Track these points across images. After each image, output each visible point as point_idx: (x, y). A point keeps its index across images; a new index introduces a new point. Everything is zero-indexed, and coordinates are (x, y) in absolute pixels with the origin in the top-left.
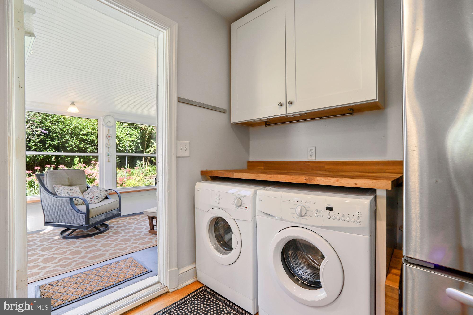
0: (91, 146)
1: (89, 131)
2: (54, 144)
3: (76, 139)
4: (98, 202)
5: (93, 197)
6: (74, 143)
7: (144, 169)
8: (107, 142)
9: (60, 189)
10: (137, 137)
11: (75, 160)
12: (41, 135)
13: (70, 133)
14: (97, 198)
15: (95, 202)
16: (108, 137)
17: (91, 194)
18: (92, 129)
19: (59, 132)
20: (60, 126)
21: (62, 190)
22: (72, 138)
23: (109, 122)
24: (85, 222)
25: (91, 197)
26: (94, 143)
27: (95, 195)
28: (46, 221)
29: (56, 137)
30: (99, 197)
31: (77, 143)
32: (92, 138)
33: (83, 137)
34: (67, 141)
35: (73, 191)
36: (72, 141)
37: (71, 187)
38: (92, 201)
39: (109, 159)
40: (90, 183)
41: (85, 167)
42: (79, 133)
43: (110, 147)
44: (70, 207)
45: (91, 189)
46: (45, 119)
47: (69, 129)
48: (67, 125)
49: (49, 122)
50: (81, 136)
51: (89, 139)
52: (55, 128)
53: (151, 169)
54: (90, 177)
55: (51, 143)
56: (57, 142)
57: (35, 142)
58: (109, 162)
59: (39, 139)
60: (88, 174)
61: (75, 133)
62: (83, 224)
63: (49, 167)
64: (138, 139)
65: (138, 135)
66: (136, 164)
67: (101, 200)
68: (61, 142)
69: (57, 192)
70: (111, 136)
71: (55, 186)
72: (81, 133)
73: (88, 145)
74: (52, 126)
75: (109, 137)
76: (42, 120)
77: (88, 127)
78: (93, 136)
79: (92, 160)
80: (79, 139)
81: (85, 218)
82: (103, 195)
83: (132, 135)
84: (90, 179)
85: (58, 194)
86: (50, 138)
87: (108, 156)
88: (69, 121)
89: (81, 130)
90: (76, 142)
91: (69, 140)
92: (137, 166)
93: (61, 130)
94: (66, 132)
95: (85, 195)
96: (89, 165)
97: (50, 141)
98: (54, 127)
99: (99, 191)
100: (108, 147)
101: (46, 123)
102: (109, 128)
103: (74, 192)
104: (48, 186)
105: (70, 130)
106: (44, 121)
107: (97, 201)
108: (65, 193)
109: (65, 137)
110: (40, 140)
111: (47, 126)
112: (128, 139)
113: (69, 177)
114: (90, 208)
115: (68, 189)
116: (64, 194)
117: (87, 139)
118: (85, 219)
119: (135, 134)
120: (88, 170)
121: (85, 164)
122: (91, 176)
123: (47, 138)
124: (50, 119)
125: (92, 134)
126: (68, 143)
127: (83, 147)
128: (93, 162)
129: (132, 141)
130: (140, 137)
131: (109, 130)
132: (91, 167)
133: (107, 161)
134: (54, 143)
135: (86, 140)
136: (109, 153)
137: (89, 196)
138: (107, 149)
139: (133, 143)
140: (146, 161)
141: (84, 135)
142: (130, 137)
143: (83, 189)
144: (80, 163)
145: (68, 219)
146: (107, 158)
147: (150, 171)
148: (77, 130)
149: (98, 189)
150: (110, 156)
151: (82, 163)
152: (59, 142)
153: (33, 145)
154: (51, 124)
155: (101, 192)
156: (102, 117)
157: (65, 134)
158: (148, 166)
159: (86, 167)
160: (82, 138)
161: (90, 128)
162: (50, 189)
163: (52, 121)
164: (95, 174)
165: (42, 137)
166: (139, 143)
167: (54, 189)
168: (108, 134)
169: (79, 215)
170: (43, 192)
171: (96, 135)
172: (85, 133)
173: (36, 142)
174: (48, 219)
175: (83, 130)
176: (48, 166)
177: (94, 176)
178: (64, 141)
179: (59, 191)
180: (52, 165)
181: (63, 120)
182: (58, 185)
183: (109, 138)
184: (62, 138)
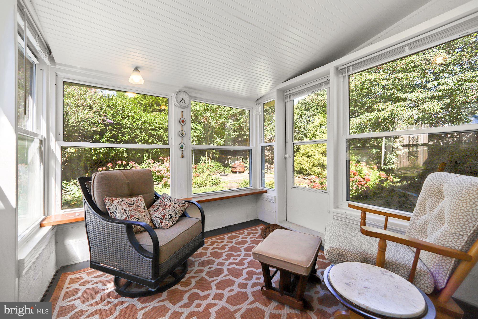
0: (159, 142)
1: (157, 126)
2: (125, 140)
3: (145, 134)
4: (172, 226)
5: (164, 216)
6: (144, 138)
7: (207, 165)
8: (181, 129)
9: (114, 205)
10: (201, 132)
11: (144, 157)
12: (113, 130)
13: (140, 127)
14: (170, 217)
15: (167, 225)
16: (181, 122)
17: (160, 209)
18: (160, 124)
19: (129, 127)
20: (130, 121)
21: (116, 207)
22: (141, 133)
23: (183, 101)
24: (152, 273)
25: (160, 216)
26: (162, 138)
27: (167, 212)
28: (93, 259)
29: (127, 132)
30: (173, 215)
31: (146, 139)
32: (160, 133)
33: (152, 132)
34: (137, 136)
35: (133, 208)
36: (141, 137)
37: (132, 199)
38: (162, 222)
39: (182, 153)
40: (158, 180)
41: (153, 163)
42: (148, 128)
43: (183, 136)
44: (127, 242)
45: (160, 201)
46: (116, 112)
47: (138, 124)
48: (137, 120)
49: (121, 116)
50: (150, 131)
51: (157, 134)
52: (125, 123)
53: (214, 165)
54: (158, 174)
55: (122, 138)
56: (127, 137)
57: (107, 138)
58: (183, 157)
59: (111, 134)
60: (157, 170)
61: (145, 128)
62: (149, 277)
63: (121, 163)
64: (202, 134)
65: (202, 129)
66: (200, 160)
67: (175, 220)
68: (131, 137)
69: (109, 209)
70: (185, 120)
71: (107, 200)
72: (150, 128)
73: (156, 141)
74: (123, 121)
75: (183, 121)
76: (114, 115)
77: (157, 122)
78: (160, 130)
79: (160, 156)
80: (148, 134)
81: (151, 266)
82: (179, 210)
83: (196, 130)
84: (158, 176)
85: (111, 213)
86: (121, 133)
87: (182, 149)
88: (139, 115)
89: (150, 125)
90: (145, 137)
91: (139, 135)
92: (200, 161)
93: (132, 124)
94: (136, 126)
95: (152, 212)
96: (158, 161)
97: (121, 137)
98: (125, 121)
99: (172, 205)
100: (182, 136)
101: (117, 117)
102: (183, 110)
103: (135, 210)
104: (96, 198)
105: (140, 124)
106: (115, 115)
107: (171, 224)
108: (121, 211)
109: (135, 132)
110: (112, 136)
111: (119, 120)
112: (193, 134)
113: (129, 182)
114: (160, 245)
115: (126, 204)
116: (120, 214)
117: (156, 134)
118: (151, 268)
119: (199, 129)
120: (156, 167)
121: (153, 160)
122: (160, 173)
123: (118, 133)
124: (121, 114)
125: (160, 129)
126: (138, 139)
127: (151, 142)
128: (161, 158)
129: (196, 136)
130: (204, 132)
131: (182, 112)
132: (159, 163)
133: (180, 156)
134: (125, 138)
135: (154, 135)
136: (182, 144)
137: (157, 214)
138: (180, 138)
139: (197, 138)
140: (209, 157)
141: (153, 130)
142: (195, 132)
143: (150, 199)
144: (149, 159)
145: (124, 262)
146: (181, 152)
147: (213, 167)
148: (146, 125)
149: (170, 201)
150: (184, 149)
151: (151, 159)
152: (129, 137)
153: (106, 141)
154: (121, 119)
155: (176, 206)
156: (173, 94)
157: (136, 129)
158: (211, 162)
159: (155, 163)
160: (150, 133)
161: (158, 123)
162: (98, 205)
163: (123, 115)
164: (163, 170)
165: (114, 132)
166: (203, 138)
167: (105, 205)
168: (181, 118)
169: (142, 259)
170: (89, 209)
171: (163, 130)
172: (154, 127)
173: (109, 138)
174: (95, 257)
175: (152, 125)
176: (119, 162)
177: (162, 172)
178: (134, 136)
179: (112, 208)
180: (123, 162)
181: (133, 114)
182: (111, 197)
183: (182, 124)
184: (133, 133)
